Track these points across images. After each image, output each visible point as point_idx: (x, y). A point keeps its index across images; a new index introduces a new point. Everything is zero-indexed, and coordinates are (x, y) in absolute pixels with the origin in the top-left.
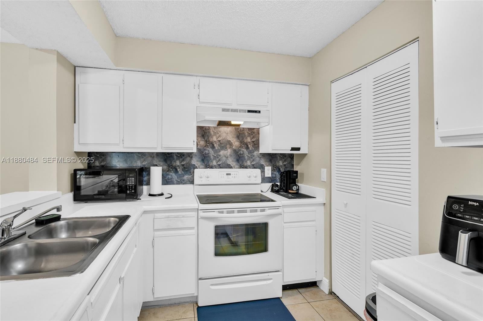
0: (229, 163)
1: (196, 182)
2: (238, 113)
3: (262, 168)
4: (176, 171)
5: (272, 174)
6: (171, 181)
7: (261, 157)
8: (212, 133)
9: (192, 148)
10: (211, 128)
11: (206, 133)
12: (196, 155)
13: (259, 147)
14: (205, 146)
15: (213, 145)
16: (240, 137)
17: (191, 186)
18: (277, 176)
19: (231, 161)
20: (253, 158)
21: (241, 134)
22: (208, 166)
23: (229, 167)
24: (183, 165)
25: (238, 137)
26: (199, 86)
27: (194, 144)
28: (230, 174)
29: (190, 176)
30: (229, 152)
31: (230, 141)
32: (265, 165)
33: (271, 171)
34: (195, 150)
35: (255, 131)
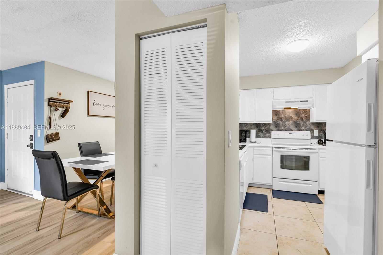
0: (291, 128)
1: (272, 137)
2: (295, 103)
3: (312, 131)
4: (262, 132)
5: (319, 134)
6: (260, 137)
7: (311, 125)
8: (281, 113)
9: (270, 121)
10: (280, 111)
11: (278, 113)
12: (272, 124)
13: (310, 119)
14: (277, 120)
15: (282, 119)
16: (297, 114)
17: (270, 139)
18: (323, 135)
19: (292, 127)
20: (306, 125)
21: (298, 112)
22: (278, 130)
23: (291, 130)
24: (266, 129)
25: (296, 114)
26: (273, 92)
27: (271, 119)
28: (291, 134)
29: (269, 134)
30: (291, 122)
31: (291, 117)
32: (314, 129)
33: (319, 133)
34: (271, 122)
35: (307, 110)
